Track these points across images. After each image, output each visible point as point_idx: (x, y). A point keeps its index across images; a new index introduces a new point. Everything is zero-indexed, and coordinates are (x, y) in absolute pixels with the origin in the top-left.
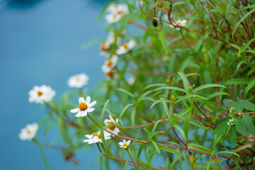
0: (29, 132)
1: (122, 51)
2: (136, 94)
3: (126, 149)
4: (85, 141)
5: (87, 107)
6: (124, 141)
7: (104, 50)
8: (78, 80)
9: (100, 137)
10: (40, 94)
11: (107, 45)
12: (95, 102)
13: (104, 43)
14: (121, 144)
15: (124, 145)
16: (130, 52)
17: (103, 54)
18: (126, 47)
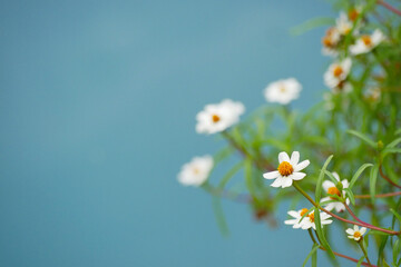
0: (196, 171)
1: (360, 48)
2: (380, 142)
3: (359, 242)
4: (287, 222)
5: (292, 171)
6: (356, 227)
7: (329, 45)
8: (283, 90)
9: (313, 220)
10: (216, 119)
11: (335, 38)
12: (306, 163)
13: (330, 33)
14: (349, 231)
15: (356, 235)
16: (374, 51)
17: (327, 52)
18: (367, 42)
